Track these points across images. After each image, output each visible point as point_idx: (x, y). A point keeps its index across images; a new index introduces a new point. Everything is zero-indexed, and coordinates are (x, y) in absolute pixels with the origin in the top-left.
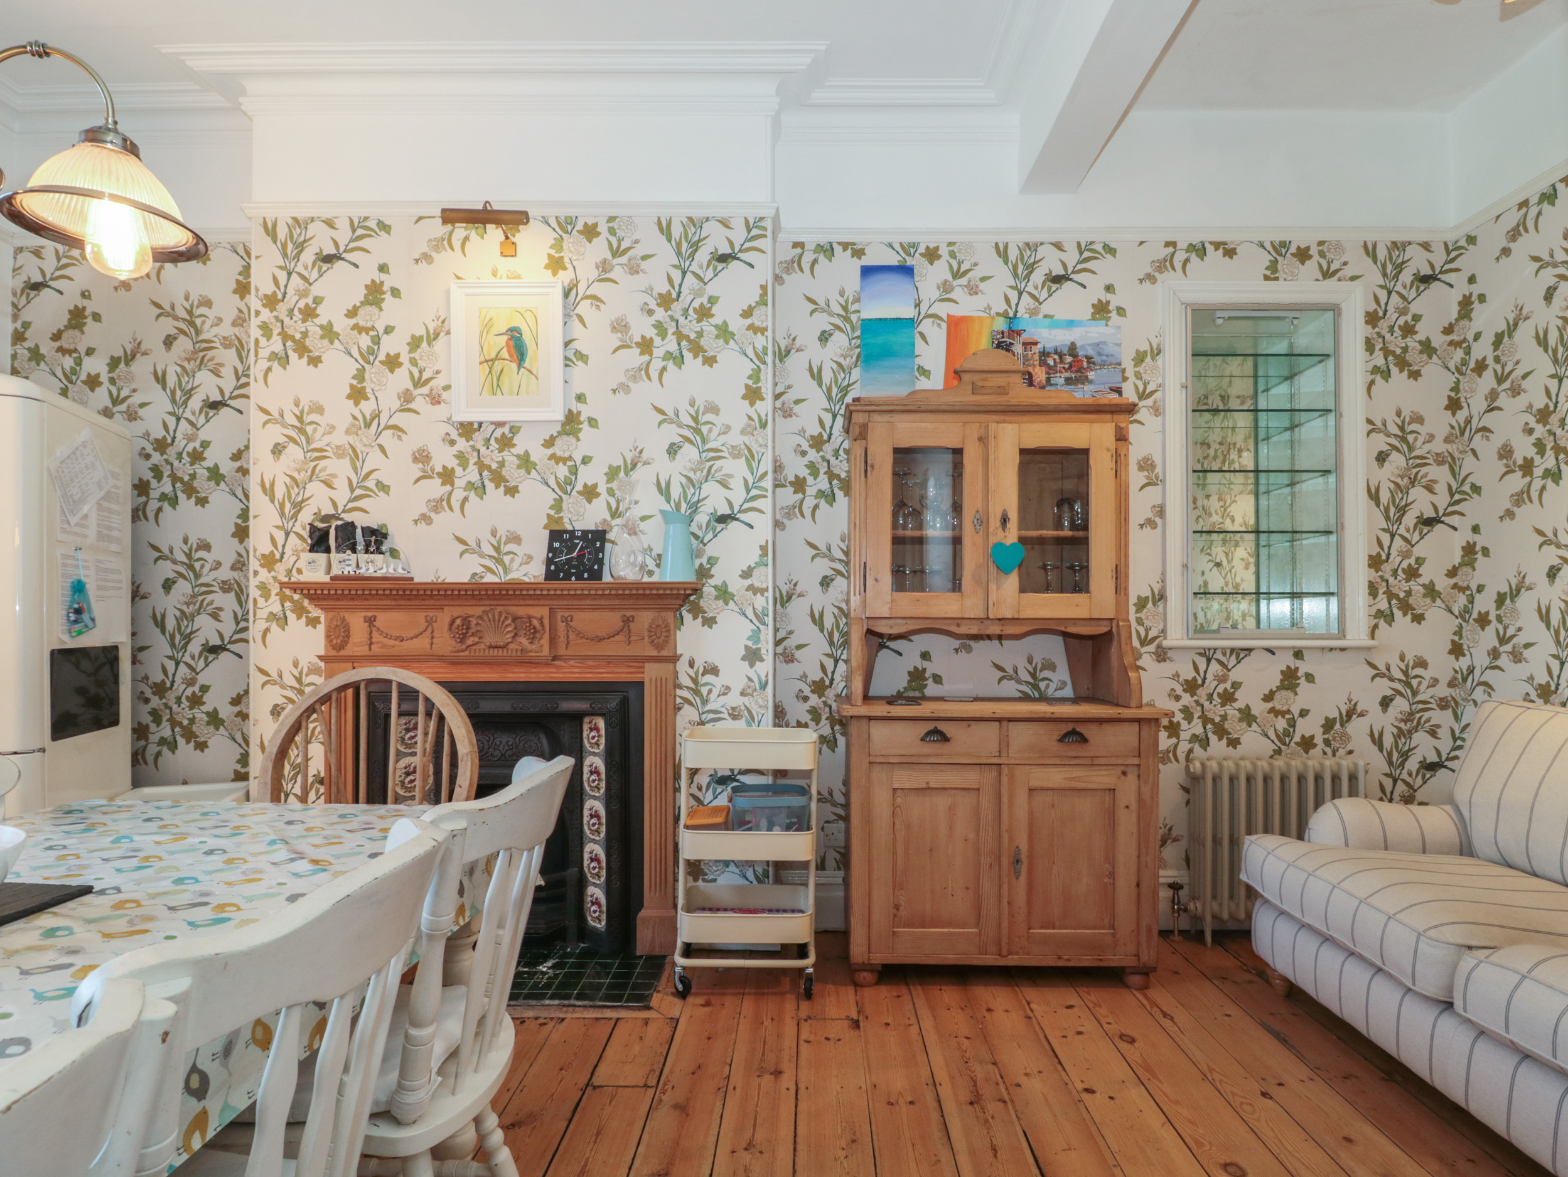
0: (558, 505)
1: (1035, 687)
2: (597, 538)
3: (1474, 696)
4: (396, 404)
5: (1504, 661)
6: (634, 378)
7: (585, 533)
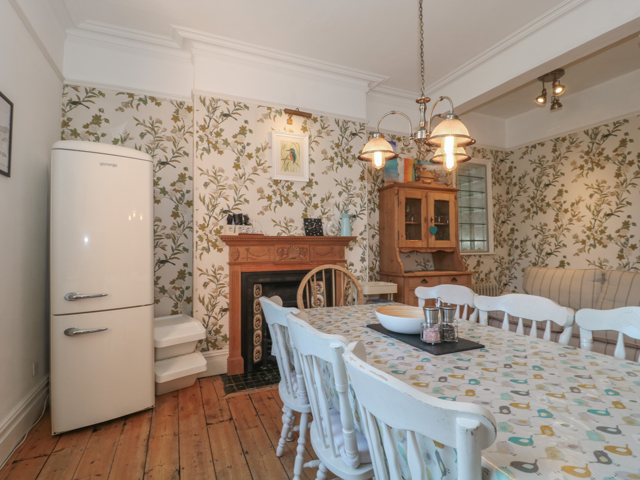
0: (306, 210)
1: (425, 267)
2: (319, 221)
3: (515, 266)
4: (251, 171)
5: (523, 257)
6: (329, 169)
7: (315, 219)
